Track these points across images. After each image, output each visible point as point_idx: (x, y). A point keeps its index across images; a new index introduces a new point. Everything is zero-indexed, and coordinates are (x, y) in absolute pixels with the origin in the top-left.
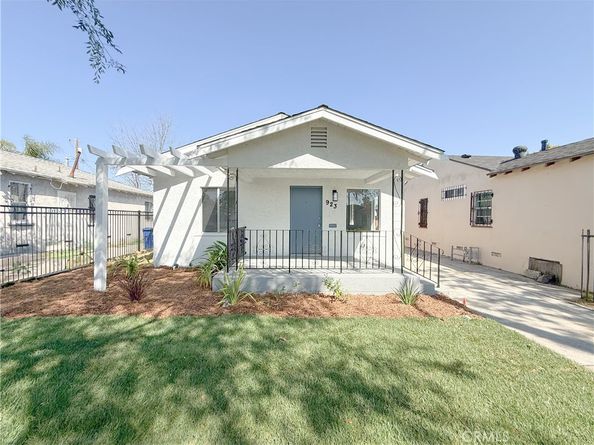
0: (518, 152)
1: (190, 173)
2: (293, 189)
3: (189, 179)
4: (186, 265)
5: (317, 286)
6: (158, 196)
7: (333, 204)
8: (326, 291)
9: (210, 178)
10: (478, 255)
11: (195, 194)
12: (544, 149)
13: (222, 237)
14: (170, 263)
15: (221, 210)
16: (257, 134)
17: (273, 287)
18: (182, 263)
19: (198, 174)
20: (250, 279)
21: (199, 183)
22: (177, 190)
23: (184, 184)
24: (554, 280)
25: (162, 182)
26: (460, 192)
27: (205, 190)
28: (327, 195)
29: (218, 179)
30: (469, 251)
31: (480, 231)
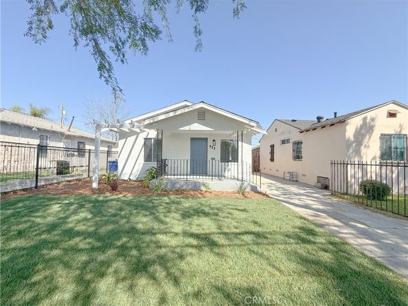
0: (319, 119)
1: (138, 130)
2: (192, 139)
3: (138, 134)
4: (135, 179)
5: (199, 186)
6: (121, 142)
7: (213, 147)
8: (203, 189)
9: (148, 133)
10: (297, 176)
11: (141, 142)
12: (335, 117)
13: (154, 164)
14: (126, 178)
15: (154, 150)
16: (171, 114)
17: (178, 186)
18: (133, 178)
19: (142, 131)
20: (167, 183)
21: (142, 136)
22: (131, 139)
23: (135, 136)
24: (326, 188)
25: (123, 135)
26: (288, 141)
27: (146, 139)
28: (210, 143)
29: (153, 134)
30: (291, 174)
31: (297, 162)
